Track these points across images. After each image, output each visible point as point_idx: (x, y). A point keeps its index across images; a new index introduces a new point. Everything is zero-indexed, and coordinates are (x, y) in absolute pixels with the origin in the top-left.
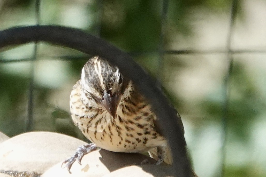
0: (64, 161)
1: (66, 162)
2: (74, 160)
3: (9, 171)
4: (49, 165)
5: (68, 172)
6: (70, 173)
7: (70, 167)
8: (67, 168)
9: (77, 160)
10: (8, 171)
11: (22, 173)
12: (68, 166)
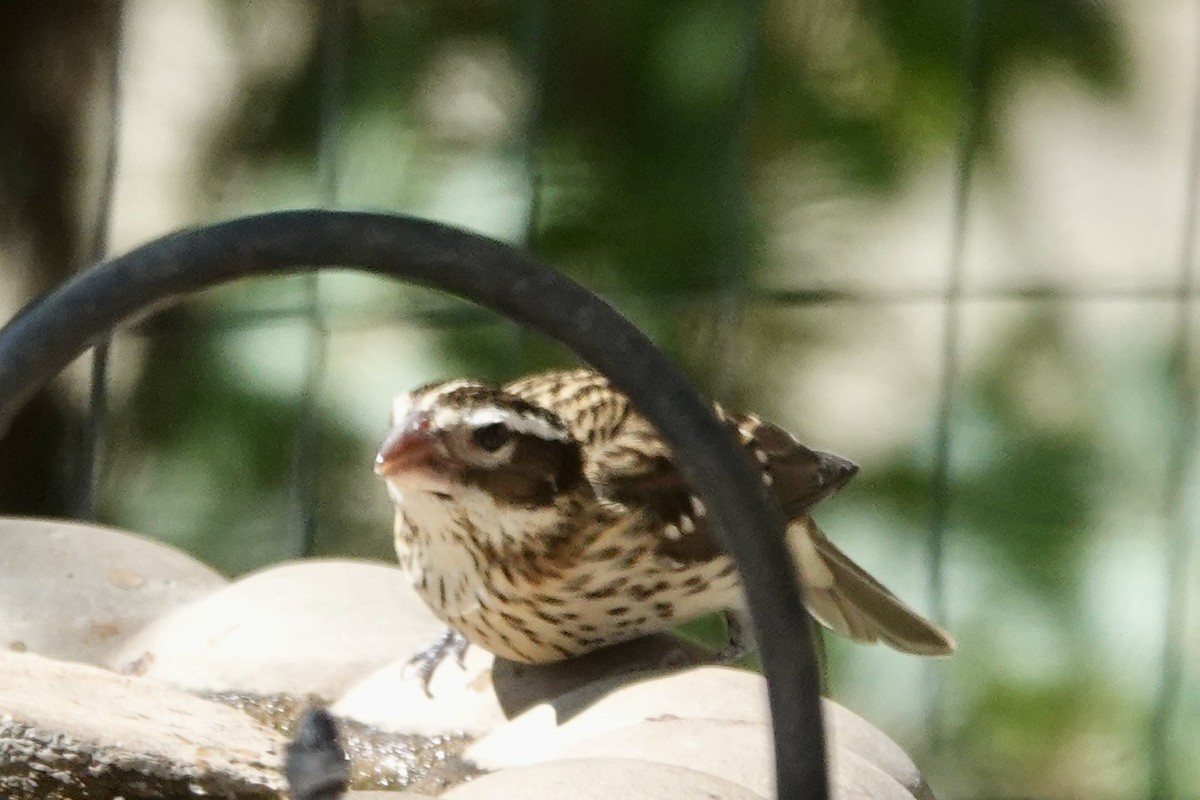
0: (410, 656)
1: (415, 660)
2: (441, 653)
3: (229, 694)
4: (360, 670)
5: (422, 693)
6: (429, 695)
7: (427, 675)
8: (418, 682)
9: (452, 654)
10: (222, 694)
11: (270, 697)
12: (421, 673)
